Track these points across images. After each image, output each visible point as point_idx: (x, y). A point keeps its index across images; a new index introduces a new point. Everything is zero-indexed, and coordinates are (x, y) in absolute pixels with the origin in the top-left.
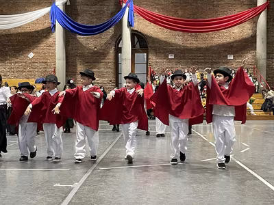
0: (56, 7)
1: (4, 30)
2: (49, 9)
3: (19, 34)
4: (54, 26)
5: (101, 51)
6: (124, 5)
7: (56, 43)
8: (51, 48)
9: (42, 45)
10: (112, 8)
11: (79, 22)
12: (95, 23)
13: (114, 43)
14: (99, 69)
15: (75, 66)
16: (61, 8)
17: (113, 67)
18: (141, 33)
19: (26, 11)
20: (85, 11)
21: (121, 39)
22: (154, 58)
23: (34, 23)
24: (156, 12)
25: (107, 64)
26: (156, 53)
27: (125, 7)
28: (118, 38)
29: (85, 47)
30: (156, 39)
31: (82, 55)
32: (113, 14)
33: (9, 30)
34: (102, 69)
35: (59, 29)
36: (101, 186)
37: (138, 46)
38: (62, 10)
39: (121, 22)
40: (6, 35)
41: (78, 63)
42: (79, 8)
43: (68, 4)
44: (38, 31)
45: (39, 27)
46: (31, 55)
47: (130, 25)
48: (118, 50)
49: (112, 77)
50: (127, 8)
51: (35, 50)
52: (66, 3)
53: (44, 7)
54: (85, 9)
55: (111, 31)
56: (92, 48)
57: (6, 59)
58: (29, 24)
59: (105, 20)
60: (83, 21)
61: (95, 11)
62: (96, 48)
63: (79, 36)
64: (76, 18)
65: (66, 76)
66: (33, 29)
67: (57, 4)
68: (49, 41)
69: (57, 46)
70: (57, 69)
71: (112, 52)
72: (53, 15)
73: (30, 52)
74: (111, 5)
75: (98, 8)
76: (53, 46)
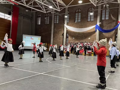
2: (95, 26)
3: (86, 33)
4: (96, 30)
6: (119, 23)
12: (109, 29)
13: (115, 35)
16: (99, 25)
19: (89, 27)
20: (106, 26)
23: (91, 30)
28: (116, 33)
29: (105, 36)
32: (115, 26)
33: (84, 32)
35: (98, 31)
39: (117, 28)
42: (104, 25)
43: (101, 24)
44: (92, 32)
46: (89, 38)
48: (116, 37)
55: (114, 31)
56: (107, 36)
57: (83, 40)
59: (112, 28)
60: (105, 29)
63: (103, 33)
64: (103, 28)
66: (90, 31)
67: (97, 24)
71: (114, 37)
72: (96, 28)
73: (89, 37)
74: (114, 23)
75: (110, 25)
76: (96, 36)
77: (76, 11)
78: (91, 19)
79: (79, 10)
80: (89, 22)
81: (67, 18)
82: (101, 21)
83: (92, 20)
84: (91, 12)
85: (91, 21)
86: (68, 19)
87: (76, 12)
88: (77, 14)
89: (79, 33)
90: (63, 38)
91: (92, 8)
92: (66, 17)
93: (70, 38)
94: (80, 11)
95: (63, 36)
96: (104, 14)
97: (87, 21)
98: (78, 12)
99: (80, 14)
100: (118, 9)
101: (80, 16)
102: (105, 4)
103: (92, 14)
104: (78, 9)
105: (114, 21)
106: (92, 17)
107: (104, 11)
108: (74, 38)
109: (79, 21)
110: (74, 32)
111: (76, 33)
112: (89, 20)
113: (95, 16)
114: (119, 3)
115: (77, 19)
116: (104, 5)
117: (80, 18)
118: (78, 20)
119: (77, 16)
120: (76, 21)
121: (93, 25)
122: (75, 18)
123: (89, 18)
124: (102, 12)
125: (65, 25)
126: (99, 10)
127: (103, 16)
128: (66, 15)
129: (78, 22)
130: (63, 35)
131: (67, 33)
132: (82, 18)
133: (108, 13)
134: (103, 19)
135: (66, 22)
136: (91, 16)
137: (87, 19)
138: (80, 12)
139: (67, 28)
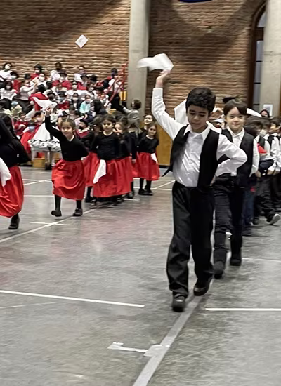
5: (221, 35)
7: (132, 16)
8: (122, 27)
13: (249, 18)
14: (214, 72)
21: (264, 9)
25: (232, 61)
28: (259, 7)
29: (189, 26)
34: (221, 74)
36: (210, 359)
46: (82, 41)
48: (257, 34)
51: (90, 31)
56: (203, 27)
57: (34, 48)
62: (209, 27)
63: (177, 3)
68: (118, 12)
69: (132, 22)
70: (129, 69)
71: (243, 38)
73: (80, 33)
76: (124, 22)
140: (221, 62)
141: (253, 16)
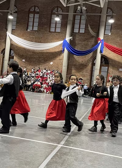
0: (66, 41)
1: (41, 50)
2: (62, 42)
3: (47, 53)
4: (64, 50)
5: (85, 64)
6: (99, 42)
7: (64, 58)
8: (61, 61)
9: (57, 59)
10: (93, 43)
11: (76, 49)
12: (84, 50)
13: (92, 60)
15: (71, 70)
16: (68, 41)
17: (90, 72)
18: (106, 56)
19: (52, 42)
20: (79, 44)
21: (96, 59)
22: (112, 70)
23: (55, 48)
24: (115, 46)
25: (87, 70)
26: (113, 67)
27: (99, 43)
28: (94, 58)
29: (78, 61)
30: (114, 60)
31: (75, 65)
32: (93, 46)
33: (43, 50)
35: (66, 51)
37: (104, 63)
38: (68, 43)
39: (96, 50)
40: (41, 52)
41: (73, 69)
42: (76, 42)
43: (72, 40)
44: (56, 52)
45: (57, 50)
46: (52, 63)
47: (101, 52)
48: (94, 64)
49: (89, 77)
50: (101, 44)
51: (54, 61)
52: (71, 39)
53: (60, 41)
54: (80, 42)
55: (91, 54)
56: (81, 62)
57: (40, 64)
58: (52, 48)
59: (89, 48)
60: (78, 48)
61: (84, 44)
62: (82, 62)
63: (75, 56)
64: (75, 47)
65: (67, 74)
66: (53, 51)
67: (66, 39)
68: (61, 57)
69: (64, 60)
70: (63, 71)
71: (90, 65)
72: (64, 45)
73: (52, 61)
74: (92, 41)
75: (86, 42)
76: (62, 59)
77: (31, 10)
78: (56, 28)
79: (36, 8)
80: (53, 34)
81: (12, 21)
82: (72, 34)
83: (58, 30)
84: (58, 16)
85: (55, 32)
86: (15, 23)
87: (29, 12)
88: (31, 16)
89: (34, 52)
90: (4, 57)
91: (59, 9)
92: (10, 17)
93: (16, 59)
94: (37, 10)
95: (4, 54)
96: (77, 22)
97: (50, 32)
98: (35, 12)
99: (37, 16)
100: (100, 16)
101: (37, 20)
102: (80, 5)
103: (57, 19)
104: (35, 6)
105: (93, 37)
106: (59, 26)
107: (78, 17)
108: (24, 60)
109: (36, 29)
110: (24, 49)
111: (29, 50)
112: (53, 30)
113: (64, 25)
114: (102, 6)
115: (31, 24)
116: (79, 7)
117: (36, 24)
118: (33, 26)
119: (31, 20)
120: (30, 29)
121: (58, 40)
122: (28, 21)
123: (53, 25)
124: (75, 19)
125: (9, 33)
126: (71, 14)
127: (77, 26)
128: (11, 14)
129: (33, 30)
130: (3, 51)
131: (11, 50)
132: (40, 25)
133: (83, 22)
134: (76, 31)
135: (10, 28)
136: (56, 23)
137: (50, 27)
138: (38, 13)
139: (11, 40)
140: (85, 70)
141: (93, 60)
